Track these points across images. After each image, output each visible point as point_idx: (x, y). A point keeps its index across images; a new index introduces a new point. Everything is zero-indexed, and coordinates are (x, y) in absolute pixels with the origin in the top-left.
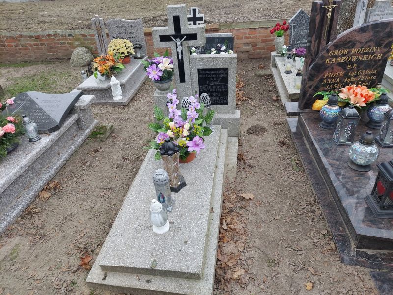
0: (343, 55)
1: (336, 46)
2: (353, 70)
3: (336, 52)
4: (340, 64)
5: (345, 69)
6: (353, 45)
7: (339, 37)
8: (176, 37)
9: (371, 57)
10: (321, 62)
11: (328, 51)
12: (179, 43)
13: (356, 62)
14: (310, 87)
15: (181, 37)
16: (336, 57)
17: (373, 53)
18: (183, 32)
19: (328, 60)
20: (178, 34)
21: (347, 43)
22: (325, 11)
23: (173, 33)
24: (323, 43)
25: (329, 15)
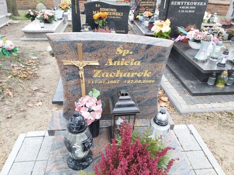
0: (145, 4)
2: (147, 8)
3: (143, 2)
4: (144, 6)
5: (145, 8)
6: (147, 1)
9: (152, 5)
10: (139, 5)
11: (140, 2)
13: (148, 6)
14: (136, 13)
16: (143, 4)
17: (152, 4)
19: (140, 5)
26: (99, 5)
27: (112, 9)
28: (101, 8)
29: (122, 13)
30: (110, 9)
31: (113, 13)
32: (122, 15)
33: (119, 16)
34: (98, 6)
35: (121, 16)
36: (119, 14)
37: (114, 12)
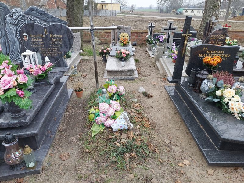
0: (215, 37)
1: (213, 34)
2: (217, 42)
3: (213, 36)
4: (213, 40)
5: (215, 41)
6: (217, 34)
7: (213, 32)
8: (169, 29)
9: (222, 38)
10: (208, 39)
11: (210, 36)
12: (170, 31)
13: (218, 39)
15: (171, 29)
16: (213, 37)
18: (171, 28)
19: (210, 38)
20: (170, 28)
21: (215, 34)
22: (210, 24)
23: (169, 28)
24: (209, 33)
25: (211, 25)
26: (207, 48)
27: (219, 51)
28: (208, 51)
29: (229, 55)
30: (217, 52)
31: (219, 55)
32: (229, 57)
33: (226, 58)
34: (205, 48)
35: (227, 58)
36: (226, 56)
37: (221, 54)
